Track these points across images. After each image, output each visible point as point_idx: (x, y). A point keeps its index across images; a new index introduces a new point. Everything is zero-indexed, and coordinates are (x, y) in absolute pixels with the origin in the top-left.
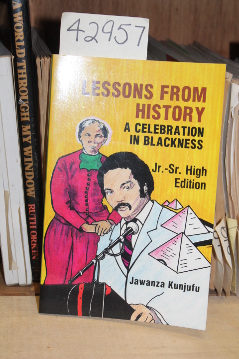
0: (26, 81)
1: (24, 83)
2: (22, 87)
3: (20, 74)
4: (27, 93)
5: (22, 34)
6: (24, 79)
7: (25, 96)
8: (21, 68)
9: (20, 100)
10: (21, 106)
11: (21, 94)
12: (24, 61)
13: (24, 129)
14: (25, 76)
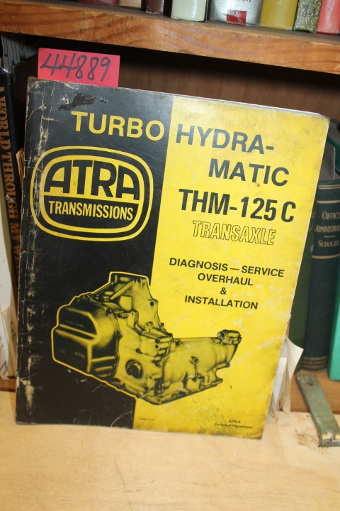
0: (12, 175)
1: (11, 178)
2: (9, 182)
3: (6, 167)
4: (14, 189)
5: (6, 123)
6: (11, 173)
7: (12, 192)
8: (6, 161)
9: (7, 196)
10: (9, 202)
11: (8, 189)
12: (10, 153)
13: (12, 227)
14: (12, 170)
